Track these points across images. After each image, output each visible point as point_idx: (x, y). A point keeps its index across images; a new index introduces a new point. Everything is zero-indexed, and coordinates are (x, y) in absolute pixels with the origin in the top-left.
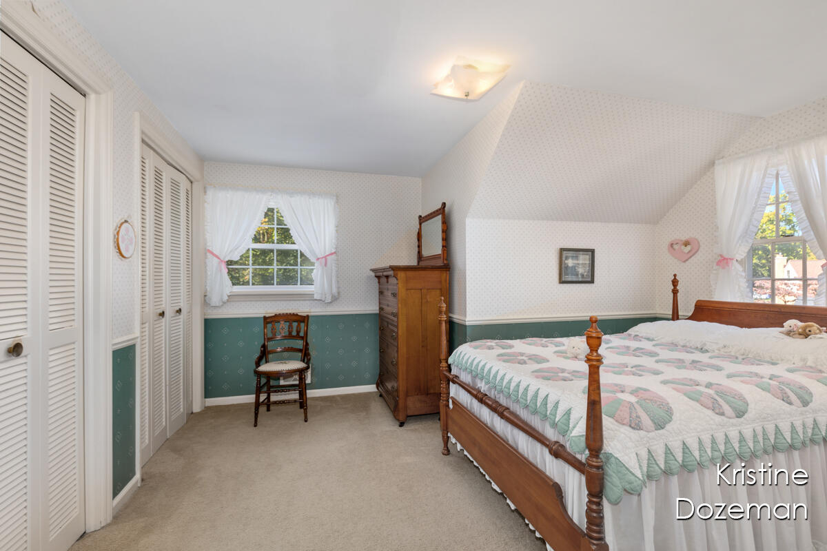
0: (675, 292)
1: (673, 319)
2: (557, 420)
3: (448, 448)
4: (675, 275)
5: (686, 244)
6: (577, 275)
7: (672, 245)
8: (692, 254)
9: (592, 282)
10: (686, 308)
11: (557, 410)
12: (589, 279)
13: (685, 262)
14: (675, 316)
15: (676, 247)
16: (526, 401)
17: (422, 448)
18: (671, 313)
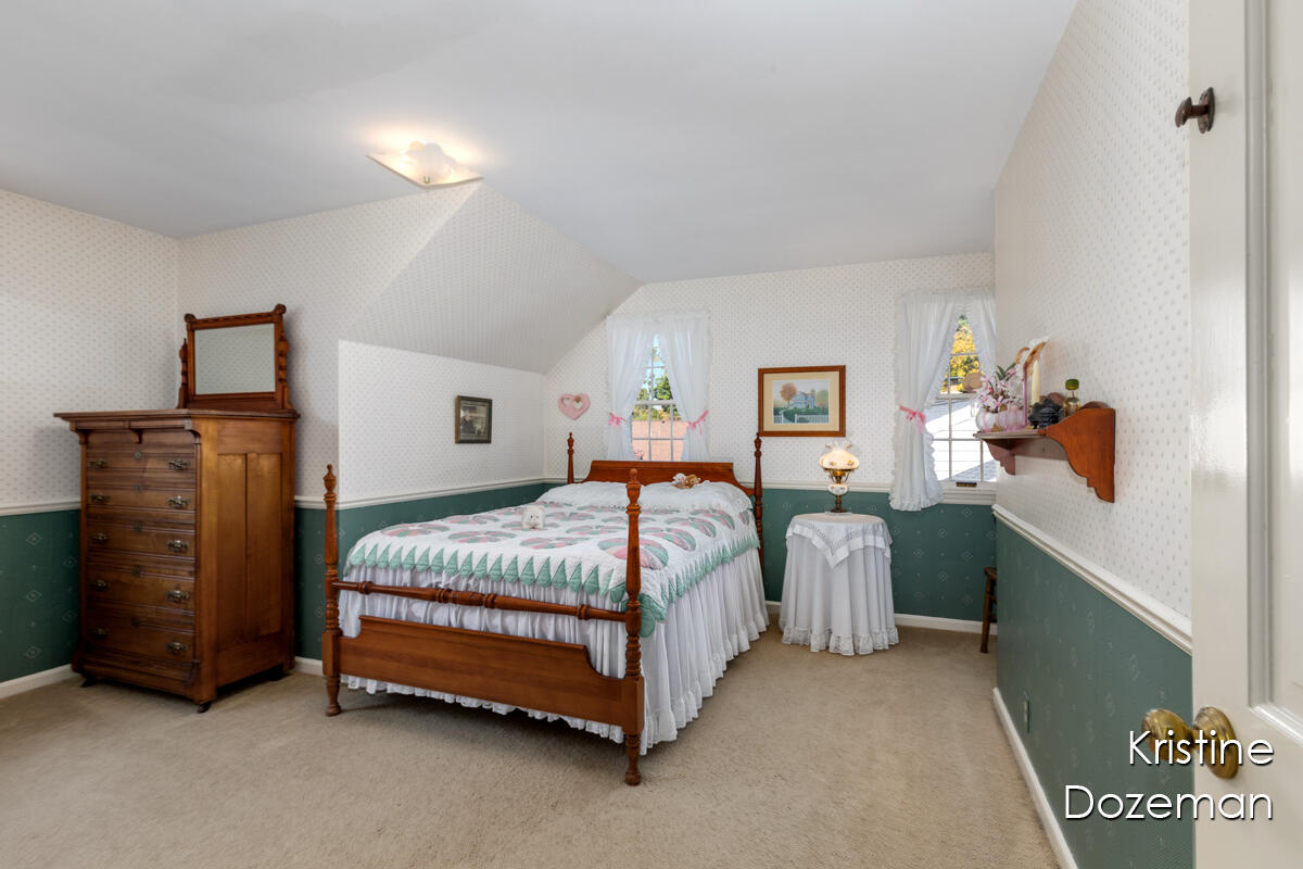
0: (571, 452)
1: (569, 483)
2: (583, 581)
3: (337, 703)
4: (571, 434)
5: (578, 400)
6: (474, 433)
7: (562, 399)
8: (584, 410)
9: (489, 441)
10: (582, 470)
11: (580, 572)
12: (486, 438)
13: (575, 419)
14: (571, 480)
15: (566, 402)
16: (533, 575)
17: (284, 723)
18: (566, 477)
